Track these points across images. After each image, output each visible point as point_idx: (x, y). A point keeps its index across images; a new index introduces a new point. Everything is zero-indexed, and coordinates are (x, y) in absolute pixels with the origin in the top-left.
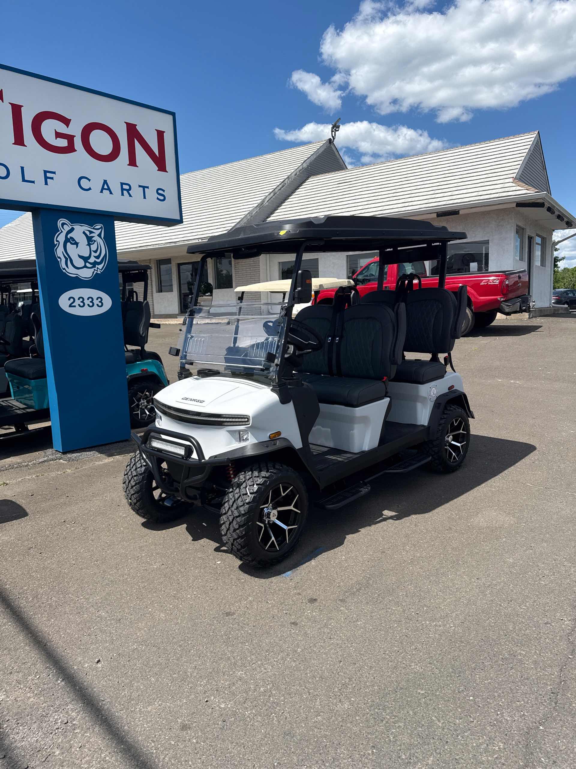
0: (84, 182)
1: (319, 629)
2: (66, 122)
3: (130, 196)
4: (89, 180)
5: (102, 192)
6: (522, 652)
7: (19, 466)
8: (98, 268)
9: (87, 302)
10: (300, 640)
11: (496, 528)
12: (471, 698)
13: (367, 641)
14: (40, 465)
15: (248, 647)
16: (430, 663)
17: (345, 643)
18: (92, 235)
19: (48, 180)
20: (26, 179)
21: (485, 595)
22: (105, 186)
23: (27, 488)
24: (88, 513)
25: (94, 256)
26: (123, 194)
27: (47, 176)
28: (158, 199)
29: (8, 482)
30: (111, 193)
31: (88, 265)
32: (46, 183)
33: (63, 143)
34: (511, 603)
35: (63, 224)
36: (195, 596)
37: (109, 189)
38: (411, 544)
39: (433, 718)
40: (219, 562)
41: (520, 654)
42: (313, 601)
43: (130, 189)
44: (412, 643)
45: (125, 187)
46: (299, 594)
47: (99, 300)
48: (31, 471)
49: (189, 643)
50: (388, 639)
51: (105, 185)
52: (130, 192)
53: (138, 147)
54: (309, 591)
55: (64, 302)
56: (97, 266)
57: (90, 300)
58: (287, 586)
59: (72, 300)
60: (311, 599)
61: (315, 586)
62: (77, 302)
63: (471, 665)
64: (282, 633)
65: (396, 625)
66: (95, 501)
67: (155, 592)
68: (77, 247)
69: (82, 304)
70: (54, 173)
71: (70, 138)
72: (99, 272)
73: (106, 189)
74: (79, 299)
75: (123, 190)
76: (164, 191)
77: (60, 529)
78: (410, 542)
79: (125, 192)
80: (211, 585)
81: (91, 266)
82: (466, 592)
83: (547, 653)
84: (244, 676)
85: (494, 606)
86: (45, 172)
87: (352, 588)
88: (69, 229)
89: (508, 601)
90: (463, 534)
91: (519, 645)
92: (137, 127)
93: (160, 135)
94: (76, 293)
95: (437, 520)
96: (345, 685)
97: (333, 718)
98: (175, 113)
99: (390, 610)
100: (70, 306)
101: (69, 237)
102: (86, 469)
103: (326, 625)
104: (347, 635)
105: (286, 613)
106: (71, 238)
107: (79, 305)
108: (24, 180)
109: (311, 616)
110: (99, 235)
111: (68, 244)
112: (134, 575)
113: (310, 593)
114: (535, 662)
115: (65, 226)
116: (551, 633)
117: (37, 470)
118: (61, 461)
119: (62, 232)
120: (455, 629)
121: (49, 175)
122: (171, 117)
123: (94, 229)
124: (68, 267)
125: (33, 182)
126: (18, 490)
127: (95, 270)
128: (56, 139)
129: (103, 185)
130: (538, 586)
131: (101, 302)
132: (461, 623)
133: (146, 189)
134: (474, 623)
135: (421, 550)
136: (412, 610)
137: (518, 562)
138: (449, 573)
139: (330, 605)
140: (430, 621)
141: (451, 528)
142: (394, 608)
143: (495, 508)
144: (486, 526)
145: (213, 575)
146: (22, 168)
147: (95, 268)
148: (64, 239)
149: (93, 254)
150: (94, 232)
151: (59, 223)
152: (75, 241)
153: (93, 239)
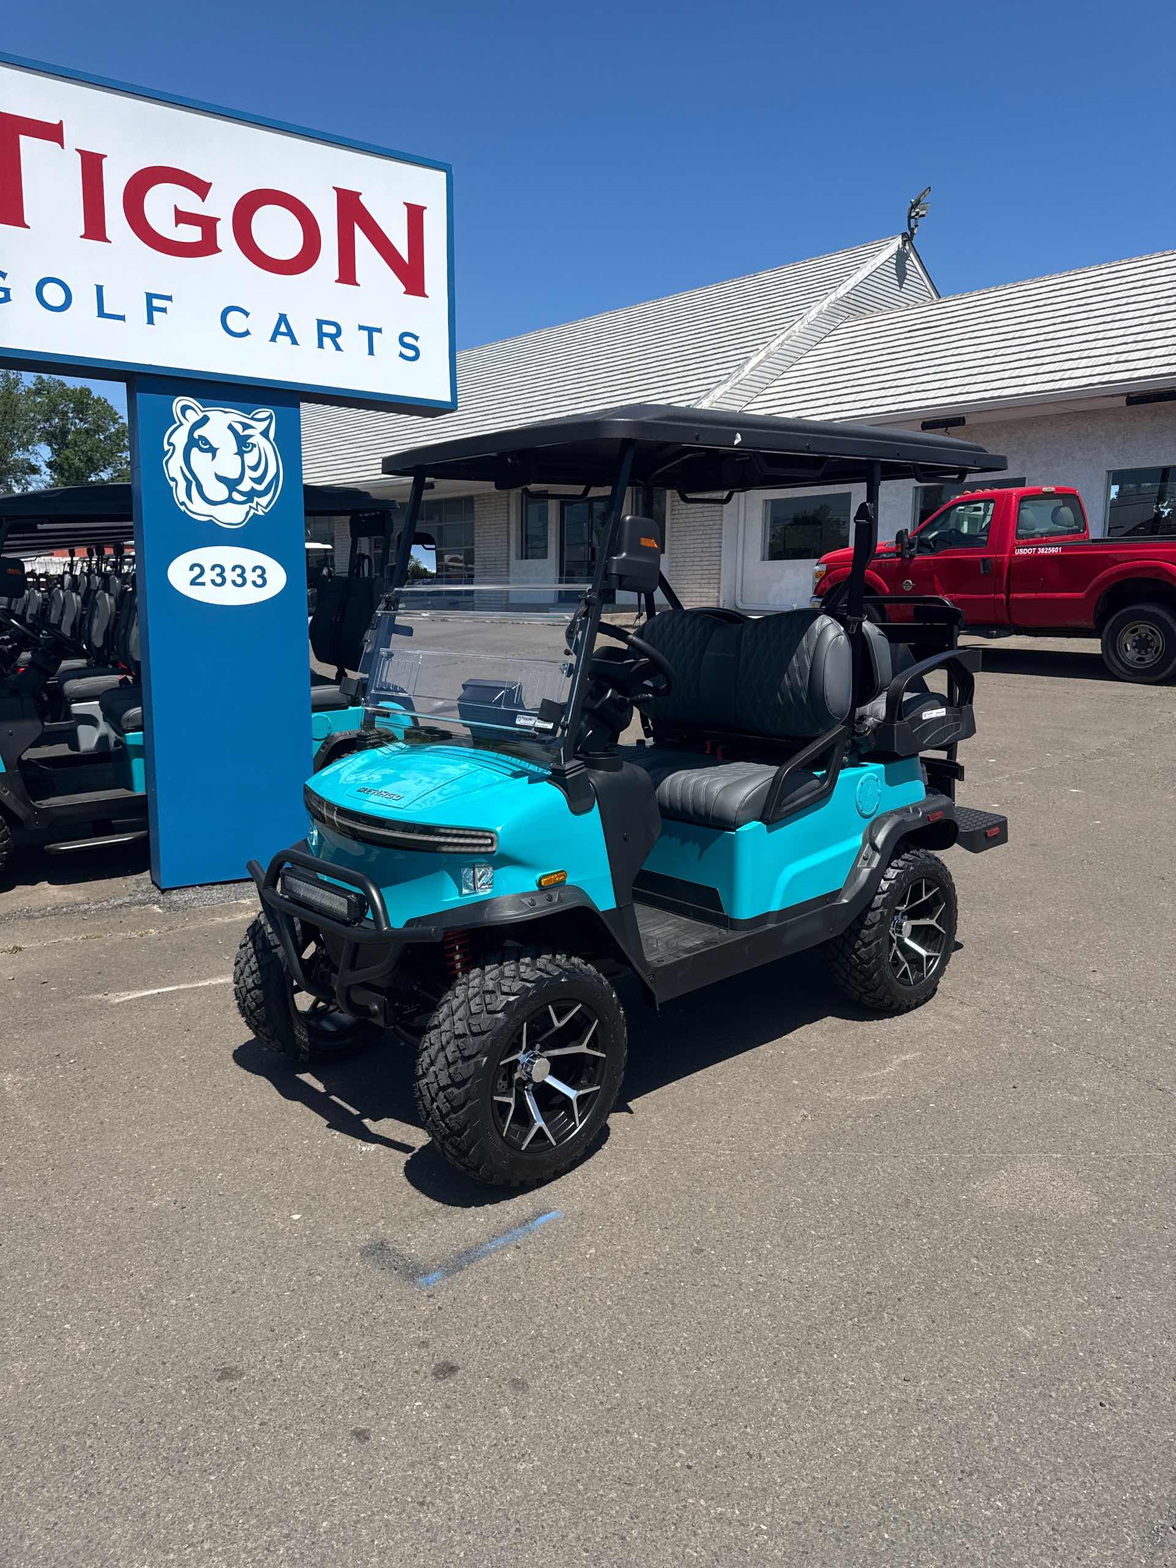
1: (412, 1465)
2: (201, 188)
3: (338, 348)
4: (247, 314)
5: (273, 339)
9: (230, 575)
10: (346, 1494)
11: (1032, 1219)
15: (210, 1487)
18: (248, 432)
19: (156, 314)
20: (106, 311)
21: (905, 1440)
22: (283, 328)
23: (49, 963)
25: (252, 479)
26: (321, 345)
27: (153, 305)
28: (402, 355)
29: (24, 945)
30: (294, 342)
31: (236, 496)
32: (151, 321)
33: (192, 234)
34: (967, 1480)
35: (184, 409)
36: (189, 1303)
37: (290, 333)
38: (782, 1236)
40: (296, 1217)
42: (446, 1370)
43: (339, 333)
45: (327, 329)
46: (425, 1344)
47: (259, 571)
48: (85, 924)
49: (89, 1443)
50: (571, 1536)
51: (283, 325)
52: (338, 340)
53: (361, 240)
54: (452, 1341)
55: (179, 573)
56: (256, 499)
57: (239, 571)
58: (409, 1313)
59: (197, 570)
60: (445, 1364)
61: (476, 1326)
62: (209, 576)
64: (315, 1460)
65: (613, 1495)
68: (214, 457)
69: (219, 580)
70: (169, 298)
71: (208, 224)
73: (283, 334)
74: (213, 568)
75: (321, 335)
76: (416, 338)
79: (327, 341)
80: (241, 1279)
81: (244, 499)
85: (914, 1483)
86: (150, 297)
87: (563, 1349)
88: (197, 418)
90: (933, 1225)
92: (361, 198)
93: (415, 214)
94: (207, 555)
95: (885, 1171)
98: (451, 166)
99: (622, 1441)
100: (193, 582)
101: (196, 435)
103: (434, 1459)
104: (468, 1502)
105: (360, 1399)
106: (201, 437)
107: (213, 582)
108: (101, 314)
109: (414, 1419)
110: (265, 433)
111: (195, 451)
113: (452, 1346)
115: (189, 413)
117: (97, 923)
118: (154, 907)
119: (181, 424)
120: (766, 1542)
121: (156, 303)
122: (442, 175)
123: (252, 419)
124: (191, 501)
125: (122, 318)
126: (31, 966)
127: (251, 507)
128: (176, 226)
129: (278, 326)
130: (1072, 1437)
131: (261, 576)
132: (791, 1525)
133: (375, 334)
134: (830, 1531)
135: (801, 1257)
136: (681, 1451)
137: (1047, 1343)
138: (839, 1344)
139: (480, 1393)
140: (712, 1499)
141: (907, 1201)
142: (636, 1436)
143: (1055, 1156)
144: (1006, 1210)
145: (262, 1250)
146: (99, 289)
147: (251, 504)
148: (186, 440)
149: (249, 473)
150: (253, 427)
151: (177, 406)
152: (211, 445)
153: (249, 441)
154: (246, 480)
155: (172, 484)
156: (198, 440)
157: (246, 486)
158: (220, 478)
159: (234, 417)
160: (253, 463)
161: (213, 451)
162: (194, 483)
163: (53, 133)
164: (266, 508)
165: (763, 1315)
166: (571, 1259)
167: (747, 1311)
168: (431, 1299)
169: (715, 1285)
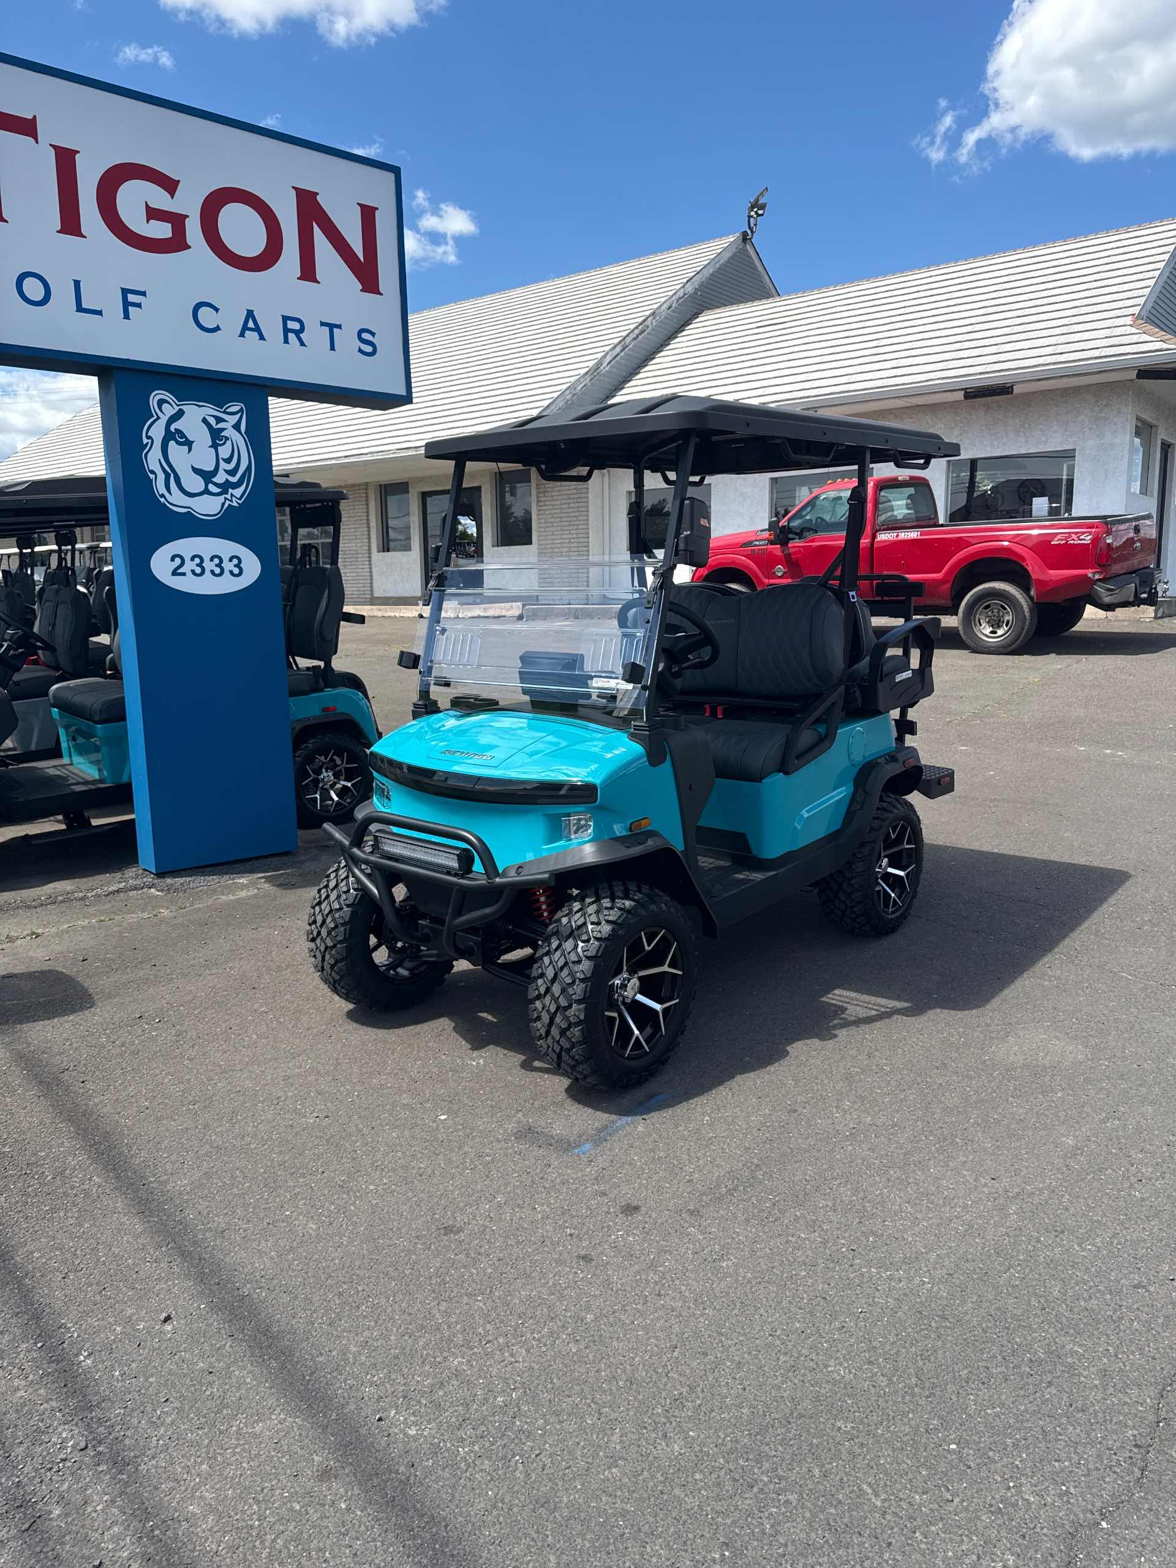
0: (204, 314)
1: (638, 1272)
2: (170, 185)
3: (302, 344)
4: (217, 310)
5: (242, 335)
6: (1076, 1348)
7: (68, 898)
8: (232, 495)
9: (209, 565)
10: (594, 1296)
11: (1045, 1068)
12: (953, 1446)
13: (738, 1305)
14: (109, 898)
15: (481, 1304)
16: (870, 1363)
17: (689, 1308)
18: (221, 425)
19: (130, 308)
20: (84, 306)
21: (1006, 1216)
22: (250, 323)
23: (76, 944)
24: (190, 1002)
25: (225, 470)
26: (286, 341)
27: (129, 300)
28: (360, 351)
29: (40, 931)
30: (262, 338)
31: (212, 488)
32: (127, 316)
33: (162, 230)
34: (1061, 1236)
35: (161, 402)
36: (386, 1187)
37: (257, 329)
38: (855, 1096)
39: (865, 1487)
40: (443, 1117)
41: (1073, 1353)
42: (631, 1209)
43: (302, 329)
44: (834, 1316)
45: (291, 325)
46: (604, 1194)
47: (235, 561)
48: (91, 910)
49: (360, 1288)
50: (784, 1303)
51: (251, 320)
52: (301, 335)
53: (320, 240)
54: (625, 1189)
55: (161, 564)
56: (230, 491)
57: (216, 561)
58: (579, 1175)
59: (178, 561)
60: (628, 1205)
61: (639, 1178)
62: (189, 566)
63: (959, 1372)
64: (557, 1278)
65: (804, 1273)
66: (209, 977)
67: (303, 1176)
68: (190, 450)
69: (198, 570)
70: (143, 294)
71: (178, 221)
72: (235, 504)
73: (251, 329)
74: (192, 559)
75: (286, 330)
76: (373, 334)
77: (130, 1033)
78: (854, 1092)
79: (292, 336)
80: (421, 1165)
81: (219, 490)
82: (965, 1206)
83: (1133, 1353)
84: (465, 1368)
85: (1024, 1241)
86: (125, 292)
87: (718, 1186)
88: (175, 412)
89: (1056, 1231)
90: (971, 1078)
91: (1072, 1331)
92: (318, 198)
93: (368, 214)
94: (187, 546)
95: (917, 1045)
96: (679, 1402)
97: (645, 1473)
98: (400, 168)
99: (794, 1239)
100: (175, 573)
101: (172, 429)
102: (200, 909)
103: (652, 1266)
104: (695, 1290)
105: (571, 1235)
106: (178, 431)
107: (193, 572)
108: (80, 309)
109: (622, 1243)
110: (237, 427)
111: (172, 443)
112: (266, 1138)
113: (627, 1193)
114: (1104, 1373)
115: (165, 406)
116: (1146, 1309)
117: (103, 908)
118: (153, 890)
119: (158, 418)
120: (931, 1288)
121: (131, 298)
122: (391, 177)
123: (225, 412)
124: (170, 493)
125: (99, 313)
126: (59, 948)
127: (226, 499)
128: (148, 222)
129: (246, 322)
130: (1126, 1202)
131: (238, 566)
132: (946, 1276)
133: (335, 330)
134: (975, 1276)
135: (877, 1109)
136: (843, 1241)
137: (1086, 1146)
138: (932, 1162)
139: (667, 1221)
140: (880, 1267)
141: (945, 1065)
142: (803, 1235)
143: (1046, 1024)
144: (1022, 1063)
145: (427, 1144)
146: (77, 284)
147: (227, 496)
148: (163, 433)
149: (223, 465)
150: (225, 421)
151: (153, 400)
152: (187, 438)
153: (222, 434)
154: (221, 472)
155: (152, 476)
156: (175, 434)
157: (221, 477)
158: (196, 471)
159: (208, 411)
160: (226, 456)
161: (189, 444)
162: (172, 475)
163: (27, 127)
165: (865, 1149)
166: (692, 1126)
167: (850, 1148)
168: (592, 1163)
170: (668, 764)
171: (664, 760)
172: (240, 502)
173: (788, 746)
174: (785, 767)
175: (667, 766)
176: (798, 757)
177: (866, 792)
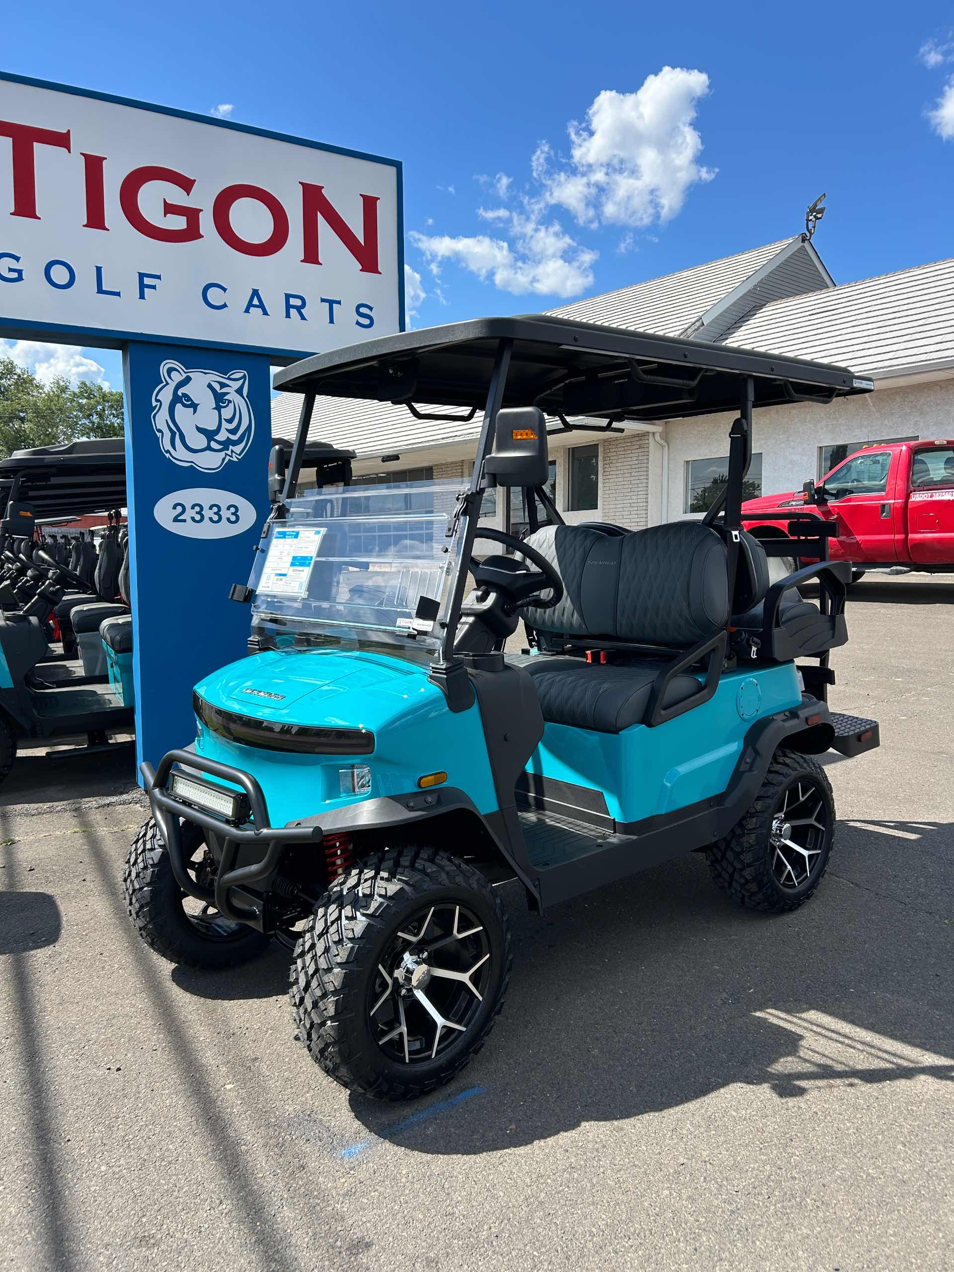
0: (212, 294)
2: (186, 184)
3: (303, 318)
4: (224, 290)
5: (247, 311)
8: (232, 451)
9: (207, 513)
18: (224, 390)
19: (146, 290)
20: (104, 289)
22: (255, 301)
25: (227, 430)
26: (288, 315)
27: (145, 283)
28: (358, 323)
29: (16, 838)
30: (265, 313)
31: (214, 445)
32: (142, 296)
33: (179, 223)
35: (170, 371)
37: (261, 306)
42: (361, 1245)
43: (304, 305)
45: (293, 301)
46: (342, 1217)
47: (233, 510)
51: (255, 298)
52: (302, 310)
53: (324, 228)
54: (369, 1215)
55: (163, 512)
56: (231, 447)
57: (215, 509)
58: (330, 1185)
59: (179, 509)
62: (190, 513)
68: (195, 412)
69: (198, 517)
70: (159, 277)
71: (192, 215)
72: (235, 459)
73: (255, 306)
74: (193, 507)
75: (288, 306)
76: (371, 309)
79: (293, 312)
81: (219, 447)
86: (142, 276)
88: (182, 378)
92: (323, 190)
93: (370, 205)
94: (189, 496)
98: (401, 163)
100: (176, 520)
101: (180, 393)
106: (185, 395)
107: (193, 519)
108: (100, 290)
110: (239, 391)
111: (179, 406)
115: (174, 374)
119: (167, 384)
121: (147, 281)
122: (393, 170)
123: (229, 379)
124: (175, 449)
125: (118, 294)
126: (21, 856)
127: (226, 454)
128: (165, 216)
129: (252, 299)
131: (235, 514)
133: (335, 305)
144: (931, 1096)
146: (99, 270)
147: (226, 452)
148: (171, 397)
149: (225, 425)
150: (228, 386)
151: (163, 368)
152: (192, 400)
153: (225, 398)
154: (223, 430)
155: (159, 434)
156: (182, 397)
157: (222, 436)
158: (200, 430)
159: (213, 377)
160: (229, 417)
161: (194, 406)
162: (178, 433)
163: (61, 140)
164: (240, 455)
165: (684, 1197)
166: (491, 1134)
168: (352, 1172)
169: (634, 1165)
170: (474, 711)
171: (469, 707)
172: (240, 457)
173: (653, 696)
174: (648, 719)
175: (473, 714)
176: (665, 709)
177: (757, 752)
